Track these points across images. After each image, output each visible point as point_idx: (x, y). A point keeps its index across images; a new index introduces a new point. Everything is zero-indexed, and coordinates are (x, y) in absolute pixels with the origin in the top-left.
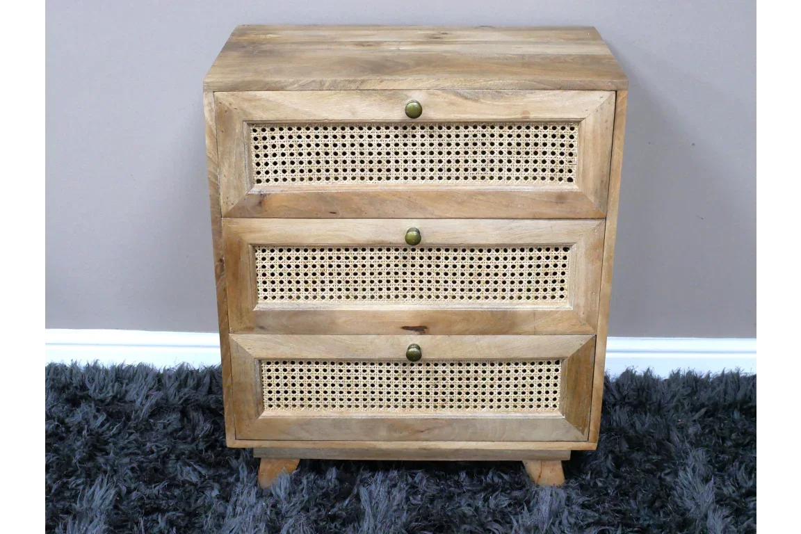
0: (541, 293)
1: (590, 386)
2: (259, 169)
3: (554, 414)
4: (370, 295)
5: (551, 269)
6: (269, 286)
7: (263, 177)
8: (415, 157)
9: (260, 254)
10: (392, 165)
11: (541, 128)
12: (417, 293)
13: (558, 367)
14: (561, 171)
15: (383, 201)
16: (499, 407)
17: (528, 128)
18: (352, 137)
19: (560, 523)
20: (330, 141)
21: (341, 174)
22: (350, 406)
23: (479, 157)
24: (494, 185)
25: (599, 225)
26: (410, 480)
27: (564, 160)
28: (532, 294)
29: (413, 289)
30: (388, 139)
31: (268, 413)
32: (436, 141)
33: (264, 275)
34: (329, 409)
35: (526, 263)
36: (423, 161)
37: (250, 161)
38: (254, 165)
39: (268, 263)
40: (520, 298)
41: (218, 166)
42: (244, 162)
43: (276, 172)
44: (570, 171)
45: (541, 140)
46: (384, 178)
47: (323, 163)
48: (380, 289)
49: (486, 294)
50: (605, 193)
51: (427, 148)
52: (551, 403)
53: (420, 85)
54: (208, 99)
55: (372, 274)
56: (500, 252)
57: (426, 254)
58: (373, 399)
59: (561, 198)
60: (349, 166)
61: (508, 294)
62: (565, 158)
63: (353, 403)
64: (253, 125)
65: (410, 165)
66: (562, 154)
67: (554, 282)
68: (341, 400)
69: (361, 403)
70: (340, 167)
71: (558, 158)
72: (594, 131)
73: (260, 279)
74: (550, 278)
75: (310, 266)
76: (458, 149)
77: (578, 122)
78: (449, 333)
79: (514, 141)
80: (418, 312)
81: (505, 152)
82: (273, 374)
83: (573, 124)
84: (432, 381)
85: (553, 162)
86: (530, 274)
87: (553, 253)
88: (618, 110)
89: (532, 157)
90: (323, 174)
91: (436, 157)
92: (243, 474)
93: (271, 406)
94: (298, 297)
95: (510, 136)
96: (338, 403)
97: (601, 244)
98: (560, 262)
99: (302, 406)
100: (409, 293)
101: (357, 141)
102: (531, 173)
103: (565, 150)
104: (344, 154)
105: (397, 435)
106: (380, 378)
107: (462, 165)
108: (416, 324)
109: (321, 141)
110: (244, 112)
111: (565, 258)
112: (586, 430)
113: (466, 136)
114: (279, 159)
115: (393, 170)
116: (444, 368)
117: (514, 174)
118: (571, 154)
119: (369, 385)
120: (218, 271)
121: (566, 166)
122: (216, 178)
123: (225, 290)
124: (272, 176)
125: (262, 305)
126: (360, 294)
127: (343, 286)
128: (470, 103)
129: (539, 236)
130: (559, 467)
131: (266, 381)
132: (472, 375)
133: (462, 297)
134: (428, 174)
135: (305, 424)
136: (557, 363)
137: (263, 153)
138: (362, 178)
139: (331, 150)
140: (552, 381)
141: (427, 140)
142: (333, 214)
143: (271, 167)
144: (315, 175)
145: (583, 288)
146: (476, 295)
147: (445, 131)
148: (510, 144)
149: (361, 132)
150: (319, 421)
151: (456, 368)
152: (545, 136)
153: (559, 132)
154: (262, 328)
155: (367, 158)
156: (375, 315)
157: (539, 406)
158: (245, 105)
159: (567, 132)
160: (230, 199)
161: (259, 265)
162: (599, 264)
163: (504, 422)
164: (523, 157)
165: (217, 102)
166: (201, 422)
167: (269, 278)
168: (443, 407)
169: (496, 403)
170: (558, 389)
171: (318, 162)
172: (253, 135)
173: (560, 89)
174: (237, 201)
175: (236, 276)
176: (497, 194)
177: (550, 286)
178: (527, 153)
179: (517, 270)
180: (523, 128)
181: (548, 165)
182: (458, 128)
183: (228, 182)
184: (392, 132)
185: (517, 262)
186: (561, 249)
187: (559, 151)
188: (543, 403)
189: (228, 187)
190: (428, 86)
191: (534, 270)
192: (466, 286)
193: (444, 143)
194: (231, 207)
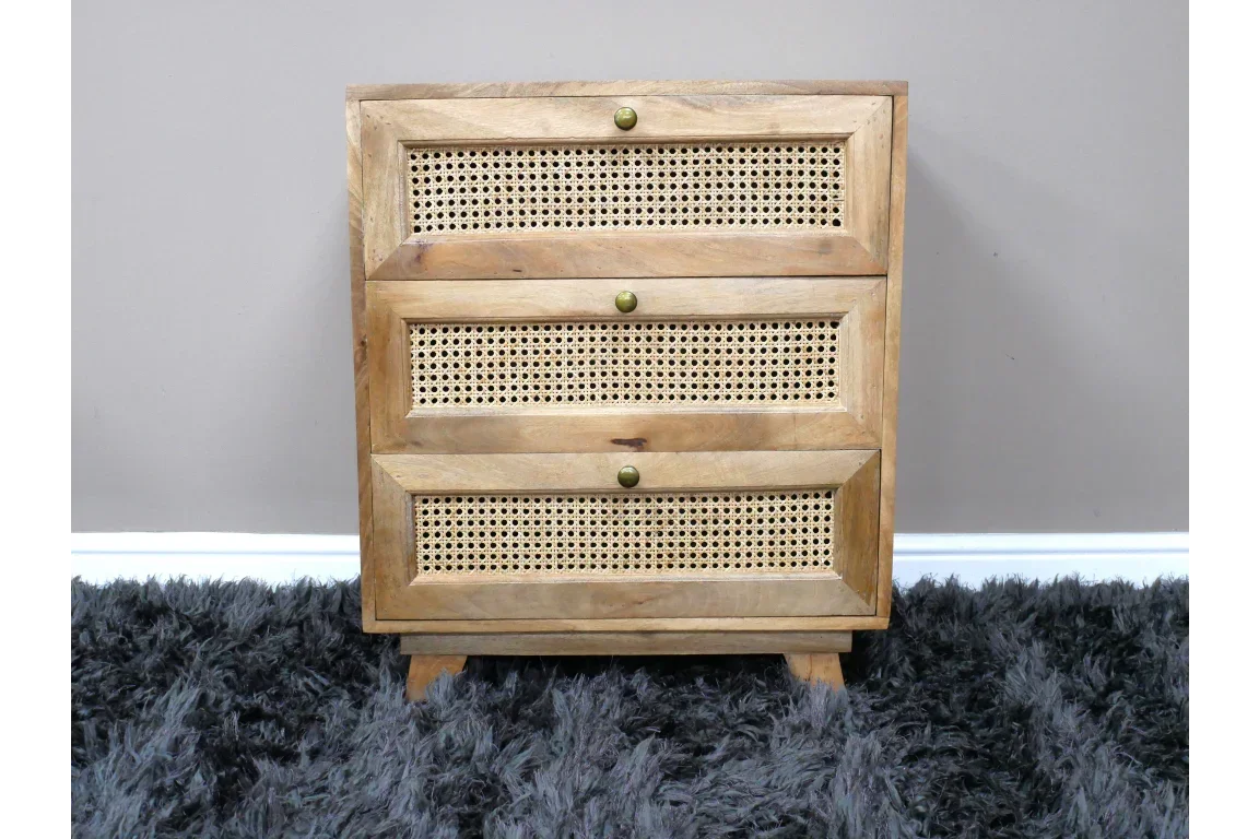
0: (803, 390)
1: (876, 530)
2: (417, 211)
3: (827, 575)
4: (567, 395)
5: (815, 355)
6: (428, 383)
7: (423, 222)
8: (627, 193)
9: (416, 337)
10: (598, 205)
11: (795, 149)
12: (632, 391)
13: (832, 501)
14: (824, 210)
15: (585, 253)
16: (749, 565)
17: (778, 150)
18: (544, 165)
19: (842, 726)
20: (514, 171)
21: (529, 218)
22: (538, 567)
23: (714, 192)
24: (735, 230)
25: (878, 286)
26: (624, 681)
27: (828, 195)
28: (791, 391)
29: (627, 385)
30: (591, 168)
31: (422, 578)
32: (655, 168)
33: (422, 367)
34: (510, 571)
35: (780, 345)
36: (639, 199)
37: (406, 201)
38: (411, 205)
39: (427, 350)
40: (774, 397)
41: (363, 205)
42: (397, 200)
43: (440, 215)
44: (836, 210)
45: (795, 166)
46: (586, 223)
47: (504, 201)
48: (582, 386)
49: (727, 391)
50: (884, 238)
51: (644, 180)
52: (822, 559)
53: (633, 89)
54: (351, 112)
55: (570, 363)
56: (744, 330)
57: (644, 332)
58: (571, 556)
59: (825, 246)
60: (540, 206)
61: (757, 392)
62: (829, 192)
63: (543, 561)
64: (412, 146)
65: (621, 204)
66: (824, 186)
67: (820, 372)
68: (527, 557)
69: (554, 562)
70: (528, 207)
71: (819, 192)
72: (866, 151)
73: (416, 373)
74: (814, 367)
75: (485, 353)
76: (685, 180)
77: (844, 139)
78: (677, 449)
79: (760, 168)
80: (633, 416)
81: (748, 185)
82: (432, 518)
83: (837, 142)
84: (654, 527)
85: (812, 198)
86: (786, 362)
87: (815, 331)
88: (897, 122)
89: (784, 191)
90: (505, 218)
91: (656, 193)
92: (386, 680)
93: (427, 568)
94: (468, 400)
95: (754, 161)
96: (522, 562)
97: (881, 314)
98: (827, 344)
99: (471, 567)
100: (621, 392)
101: (551, 170)
102: (783, 214)
103: (829, 180)
104: (533, 189)
105: (604, 609)
106: (582, 523)
107: (691, 203)
108: (630, 435)
109: (503, 171)
110: (399, 127)
111: (833, 337)
112: (873, 598)
113: (696, 162)
114: (445, 197)
115: (598, 212)
116: (671, 506)
117: (761, 215)
118: (836, 186)
119: (565, 534)
120: (358, 359)
121: (830, 203)
122: (359, 221)
123: (367, 388)
124: (435, 221)
125: (418, 410)
126: (553, 393)
127: (530, 382)
128: (701, 113)
129: (797, 302)
130: (836, 664)
131: (421, 529)
132: (710, 515)
133: (694, 398)
134: (645, 216)
135: (475, 593)
136: (828, 495)
137: (425, 189)
138: (557, 224)
139: (515, 183)
140: (822, 524)
141: (644, 169)
142: (517, 274)
143: (434, 209)
144: (493, 219)
145: (859, 379)
146: (714, 394)
147: (667, 156)
148: (754, 173)
149: (556, 159)
150: (497, 589)
151: (688, 505)
152: (801, 161)
153: (818, 155)
154: (417, 444)
155: (563, 194)
156: (574, 422)
157: (805, 564)
158: (402, 119)
159: (830, 155)
160: (377, 252)
161: (416, 352)
162: (880, 343)
163: (758, 586)
164: (773, 191)
165: (365, 116)
166: (327, 634)
167: (428, 372)
168: (670, 566)
169: (744, 560)
170: (830, 536)
171: (498, 201)
172: (412, 163)
173: (818, 94)
174: (387, 256)
175: (383, 368)
176: (738, 241)
177: (814, 379)
178: (778, 185)
179: (769, 356)
180: (772, 149)
181: (806, 202)
182: (684, 151)
183: (376, 228)
184: (597, 158)
185: (769, 344)
186: (828, 324)
187: (821, 183)
188: (811, 558)
189: (376, 235)
190: (645, 91)
191: (792, 356)
192: (699, 380)
193: (667, 172)
194: (379, 264)
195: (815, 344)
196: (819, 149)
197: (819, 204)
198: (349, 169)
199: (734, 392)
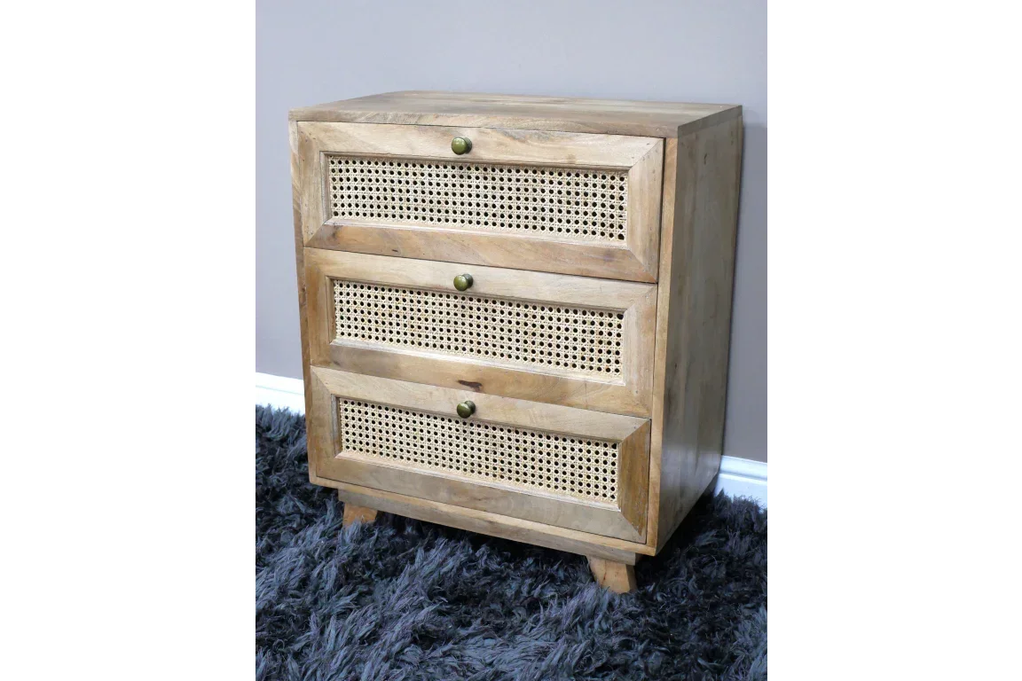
1: (647, 479)
2: (335, 201)
3: (610, 506)
4: (432, 343)
5: (605, 338)
6: (345, 322)
7: (339, 209)
8: (470, 200)
9: (337, 289)
10: (451, 207)
11: (590, 176)
12: (475, 346)
13: (616, 451)
14: (612, 226)
15: (439, 243)
16: (556, 487)
17: (577, 175)
18: (415, 174)
20: (396, 177)
21: (405, 212)
22: (416, 460)
23: (531, 204)
24: (545, 236)
25: (651, 291)
26: (471, 551)
27: (615, 214)
28: (587, 363)
29: (471, 342)
30: (446, 179)
31: (345, 454)
32: (490, 184)
33: (341, 310)
34: (398, 460)
35: (580, 327)
36: (478, 205)
37: (327, 193)
38: (332, 197)
39: (344, 299)
40: (574, 366)
41: (301, 194)
42: (321, 192)
43: (350, 205)
44: (621, 227)
46: (443, 220)
47: (389, 199)
48: (442, 338)
49: (540, 356)
50: (655, 254)
51: (482, 191)
52: (609, 493)
53: (471, 123)
54: (292, 128)
55: (434, 321)
56: (553, 312)
57: (483, 305)
59: (609, 255)
60: (412, 205)
61: (562, 360)
62: (616, 212)
63: (419, 457)
64: (328, 155)
65: (466, 208)
66: (612, 207)
67: (609, 352)
68: (408, 452)
69: (426, 459)
70: (405, 204)
71: (608, 211)
72: (641, 181)
73: (338, 314)
74: (604, 347)
75: (380, 306)
76: (510, 194)
77: (626, 171)
78: (503, 395)
79: (564, 189)
80: (473, 366)
81: (555, 201)
82: (350, 414)
83: (622, 172)
84: (491, 447)
85: (603, 215)
86: (584, 340)
87: (606, 319)
88: (668, 160)
89: (582, 208)
90: (390, 211)
91: (490, 201)
93: (348, 448)
94: (370, 337)
95: (560, 183)
96: (405, 455)
97: (654, 314)
98: (615, 331)
99: (374, 452)
100: (467, 346)
101: (419, 178)
102: (581, 226)
103: (615, 202)
104: (408, 191)
105: (456, 499)
106: (443, 435)
107: (515, 212)
108: (470, 379)
109: (388, 177)
110: (321, 142)
111: (619, 326)
112: (644, 531)
114: (353, 192)
115: (451, 212)
116: (501, 434)
117: (565, 226)
118: (621, 208)
119: (433, 441)
120: (301, 300)
121: (616, 221)
122: (299, 206)
123: (306, 321)
124: (346, 209)
125: (339, 340)
126: (424, 341)
127: (409, 330)
128: (518, 143)
129: (589, 296)
130: (624, 571)
131: (344, 421)
132: (528, 445)
133: (518, 358)
134: (483, 218)
135: (376, 470)
136: (614, 446)
137: (340, 186)
138: (424, 218)
139: (397, 187)
140: (609, 467)
141: (482, 183)
142: (395, 253)
143: (346, 200)
144: (383, 211)
145: (635, 362)
146: (531, 357)
147: (498, 174)
149: (422, 170)
150: (386, 470)
151: (513, 436)
152: (595, 185)
153: (608, 182)
154: (337, 363)
155: (428, 197)
156: (434, 364)
157: (597, 494)
158: (322, 135)
159: (617, 182)
160: (310, 229)
161: (337, 299)
162: (651, 336)
163: (560, 504)
164: (573, 208)
165: (300, 132)
167: (345, 314)
168: (502, 477)
169: (553, 483)
170: (615, 477)
171: (386, 198)
172: (332, 166)
173: (606, 133)
174: (315, 231)
175: (315, 307)
176: (545, 245)
177: (604, 356)
178: (577, 203)
179: (571, 335)
180: (573, 175)
181: (599, 219)
182: (510, 171)
183: (308, 211)
184: (449, 171)
185: (571, 326)
186: (615, 316)
187: (609, 204)
188: (601, 491)
189: (309, 216)
190: (479, 124)
191: (588, 337)
192: (521, 345)
193: (498, 186)
194: (311, 237)
195: (605, 329)
196: (608, 177)
197: (608, 221)
198: (292, 170)
199: (546, 358)
